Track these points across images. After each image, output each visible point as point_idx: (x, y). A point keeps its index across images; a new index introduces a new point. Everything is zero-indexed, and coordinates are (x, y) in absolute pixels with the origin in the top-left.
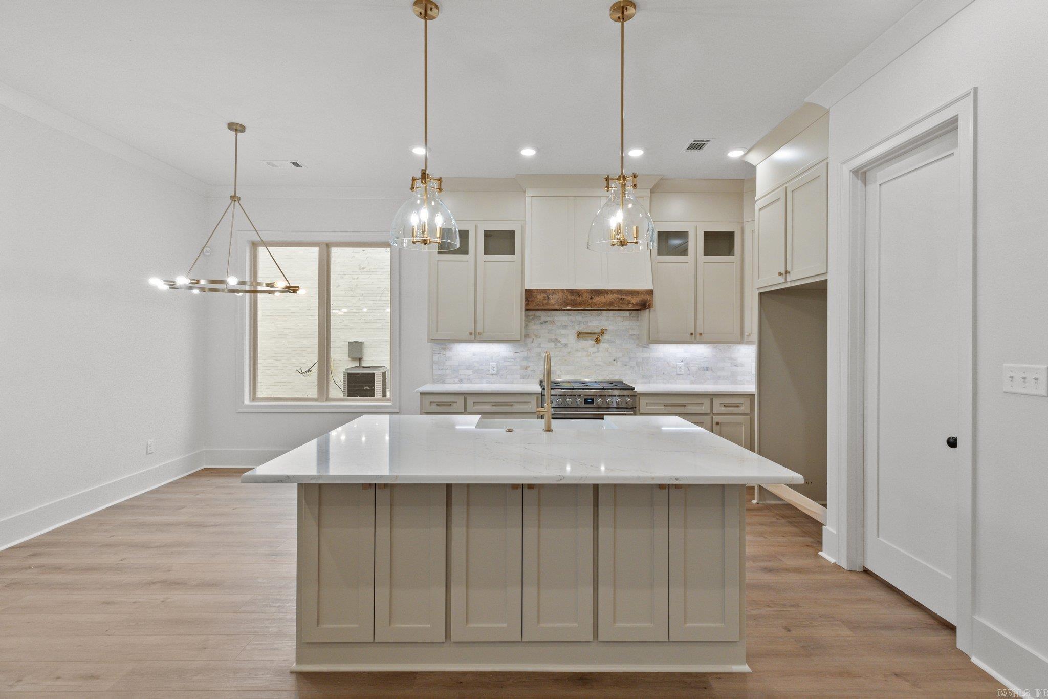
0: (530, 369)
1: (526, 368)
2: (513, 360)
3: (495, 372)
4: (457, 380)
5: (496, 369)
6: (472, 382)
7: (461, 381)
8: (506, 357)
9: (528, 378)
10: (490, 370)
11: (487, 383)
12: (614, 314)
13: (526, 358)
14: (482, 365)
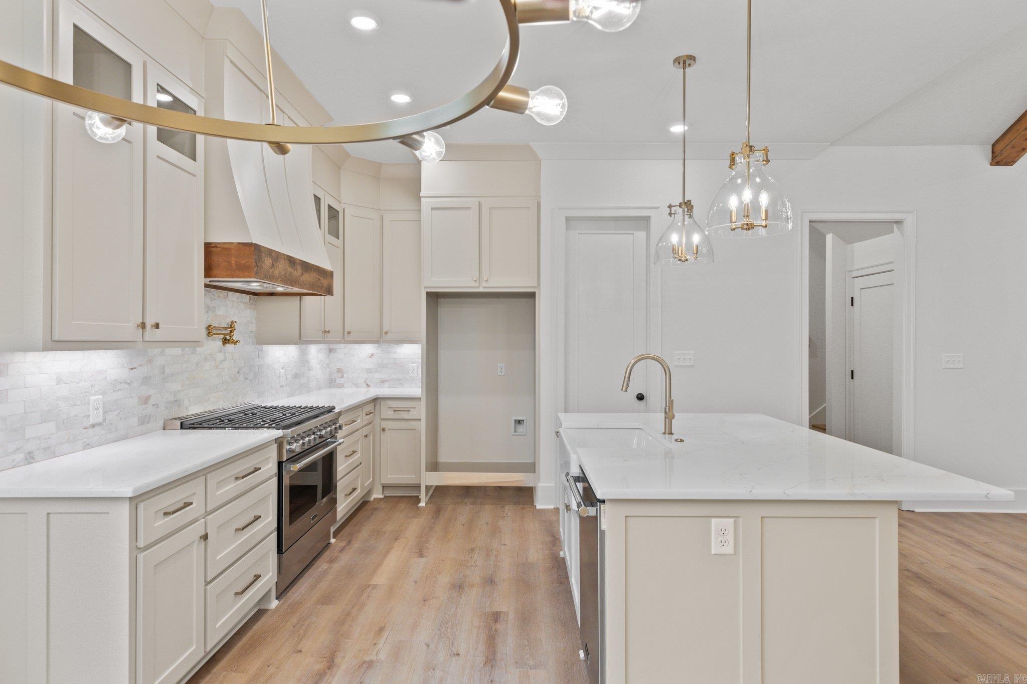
0: (151, 401)
1: (146, 400)
2: (127, 386)
3: (100, 419)
4: (20, 456)
5: (101, 411)
6: (54, 455)
7: (30, 458)
8: (116, 380)
9: (148, 423)
10: (88, 416)
11: (84, 449)
12: (238, 298)
13: (146, 380)
14: (74, 405)
